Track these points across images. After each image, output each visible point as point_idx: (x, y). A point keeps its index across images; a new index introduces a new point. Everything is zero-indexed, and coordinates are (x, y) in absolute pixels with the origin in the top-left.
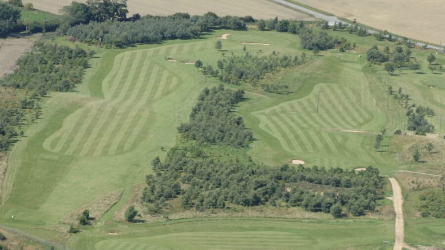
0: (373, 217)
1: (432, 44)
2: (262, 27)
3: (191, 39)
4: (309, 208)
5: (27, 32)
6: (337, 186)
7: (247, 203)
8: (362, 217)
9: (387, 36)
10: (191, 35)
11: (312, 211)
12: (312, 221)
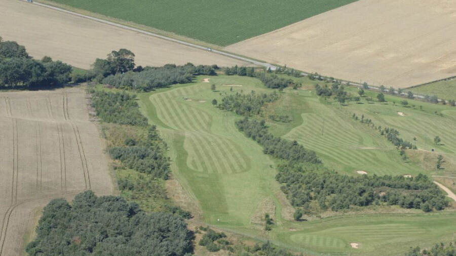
0: (451, 211)
1: (352, 82)
2: (228, 73)
3: (186, 83)
4: (404, 206)
5: (73, 82)
6: (409, 189)
7: (362, 204)
8: (442, 211)
9: (317, 77)
10: (187, 80)
11: (408, 208)
12: (413, 215)
